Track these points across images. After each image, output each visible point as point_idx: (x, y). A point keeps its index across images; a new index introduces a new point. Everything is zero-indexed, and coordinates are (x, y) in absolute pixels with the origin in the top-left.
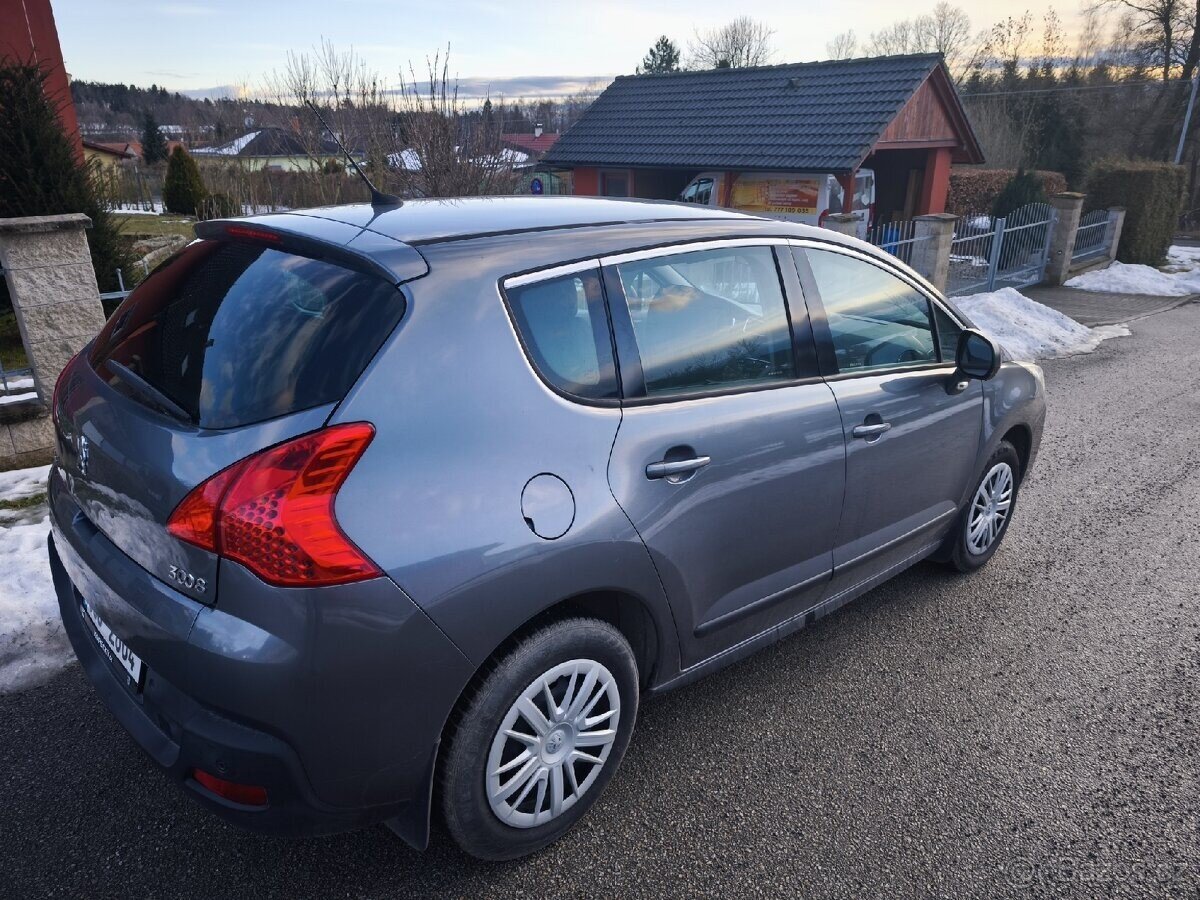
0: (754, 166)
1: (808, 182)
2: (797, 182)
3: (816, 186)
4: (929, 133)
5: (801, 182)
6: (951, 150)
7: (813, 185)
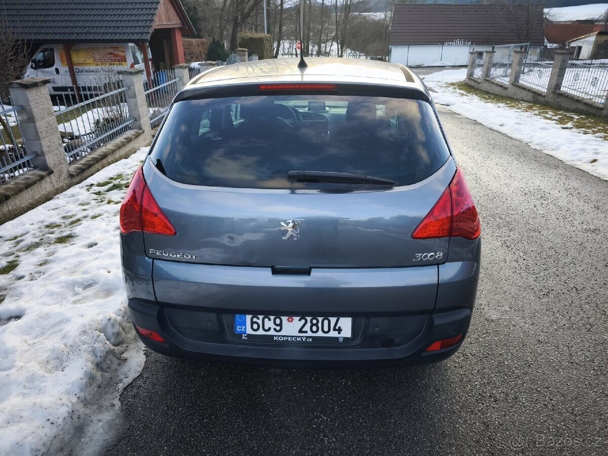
0: (86, 40)
1: (117, 48)
2: (111, 48)
3: (124, 50)
4: (171, 20)
5: (113, 48)
6: (180, 29)
7: (121, 50)
